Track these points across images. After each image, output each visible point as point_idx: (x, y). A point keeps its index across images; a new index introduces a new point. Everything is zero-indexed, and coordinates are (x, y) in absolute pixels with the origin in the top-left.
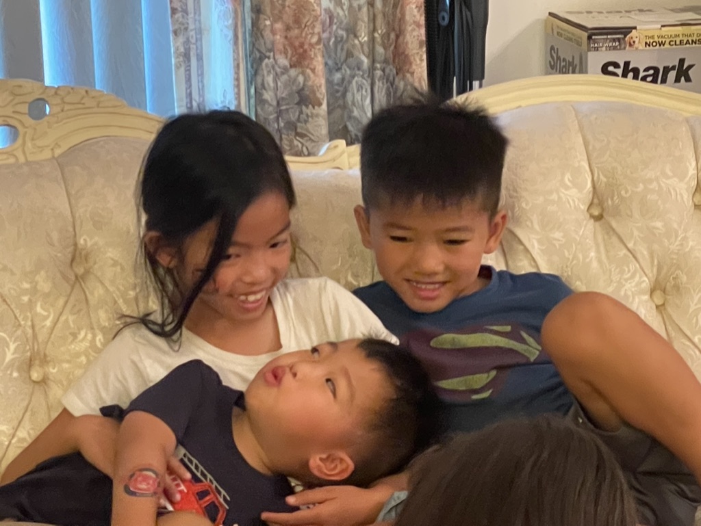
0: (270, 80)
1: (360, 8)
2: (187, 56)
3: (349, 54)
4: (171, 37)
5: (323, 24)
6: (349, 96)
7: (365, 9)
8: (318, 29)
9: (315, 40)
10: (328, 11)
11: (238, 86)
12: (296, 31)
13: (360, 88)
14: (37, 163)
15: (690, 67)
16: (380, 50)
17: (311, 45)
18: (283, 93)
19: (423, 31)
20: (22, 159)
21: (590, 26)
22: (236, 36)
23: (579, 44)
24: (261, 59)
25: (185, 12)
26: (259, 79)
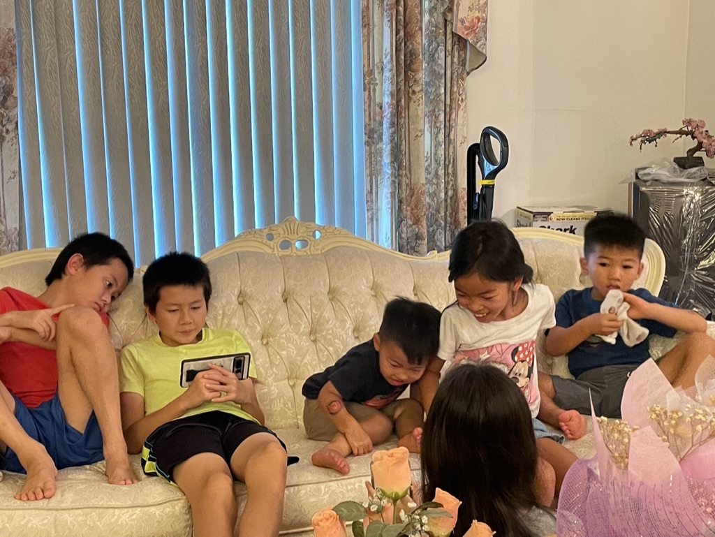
0: (405, 229)
1: (441, 202)
2: (372, 219)
3: (437, 220)
4: (366, 212)
5: (426, 208)
6: (436, 237)
7: (443, 203)
8: (424, 210)
9: (423, 214)
10: (428, 203)
11: (392, 231)
12: (416, 211)
13: (440, 233)
14: (316, 255)
15: (575, 229)
16: (449, 219)
17: (422, 216)
18: (409, 235)
19: (466, 212)
20: (309, 253)
21: (534, 211)
22: (392, 212)
23: (529, 219)
24: (401, 221)
25: (372, 202)
26: (400, 229)
